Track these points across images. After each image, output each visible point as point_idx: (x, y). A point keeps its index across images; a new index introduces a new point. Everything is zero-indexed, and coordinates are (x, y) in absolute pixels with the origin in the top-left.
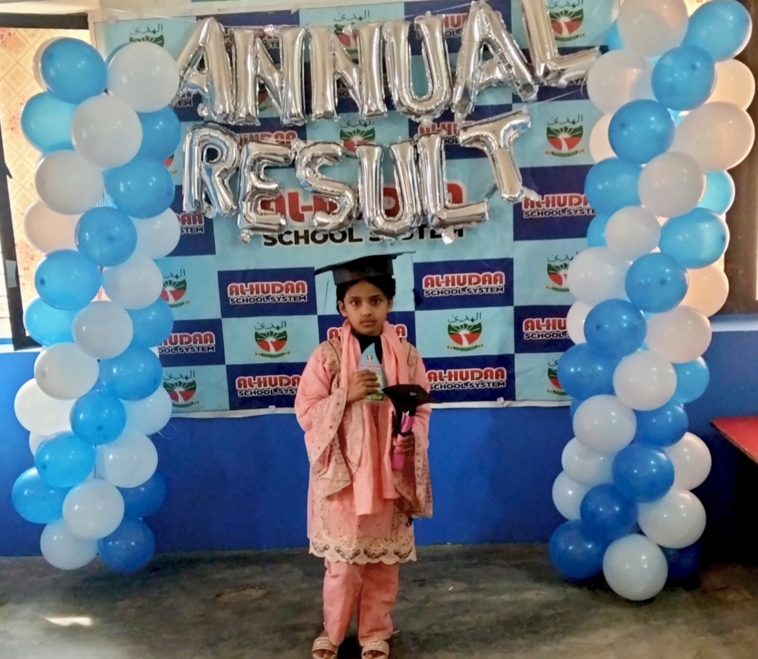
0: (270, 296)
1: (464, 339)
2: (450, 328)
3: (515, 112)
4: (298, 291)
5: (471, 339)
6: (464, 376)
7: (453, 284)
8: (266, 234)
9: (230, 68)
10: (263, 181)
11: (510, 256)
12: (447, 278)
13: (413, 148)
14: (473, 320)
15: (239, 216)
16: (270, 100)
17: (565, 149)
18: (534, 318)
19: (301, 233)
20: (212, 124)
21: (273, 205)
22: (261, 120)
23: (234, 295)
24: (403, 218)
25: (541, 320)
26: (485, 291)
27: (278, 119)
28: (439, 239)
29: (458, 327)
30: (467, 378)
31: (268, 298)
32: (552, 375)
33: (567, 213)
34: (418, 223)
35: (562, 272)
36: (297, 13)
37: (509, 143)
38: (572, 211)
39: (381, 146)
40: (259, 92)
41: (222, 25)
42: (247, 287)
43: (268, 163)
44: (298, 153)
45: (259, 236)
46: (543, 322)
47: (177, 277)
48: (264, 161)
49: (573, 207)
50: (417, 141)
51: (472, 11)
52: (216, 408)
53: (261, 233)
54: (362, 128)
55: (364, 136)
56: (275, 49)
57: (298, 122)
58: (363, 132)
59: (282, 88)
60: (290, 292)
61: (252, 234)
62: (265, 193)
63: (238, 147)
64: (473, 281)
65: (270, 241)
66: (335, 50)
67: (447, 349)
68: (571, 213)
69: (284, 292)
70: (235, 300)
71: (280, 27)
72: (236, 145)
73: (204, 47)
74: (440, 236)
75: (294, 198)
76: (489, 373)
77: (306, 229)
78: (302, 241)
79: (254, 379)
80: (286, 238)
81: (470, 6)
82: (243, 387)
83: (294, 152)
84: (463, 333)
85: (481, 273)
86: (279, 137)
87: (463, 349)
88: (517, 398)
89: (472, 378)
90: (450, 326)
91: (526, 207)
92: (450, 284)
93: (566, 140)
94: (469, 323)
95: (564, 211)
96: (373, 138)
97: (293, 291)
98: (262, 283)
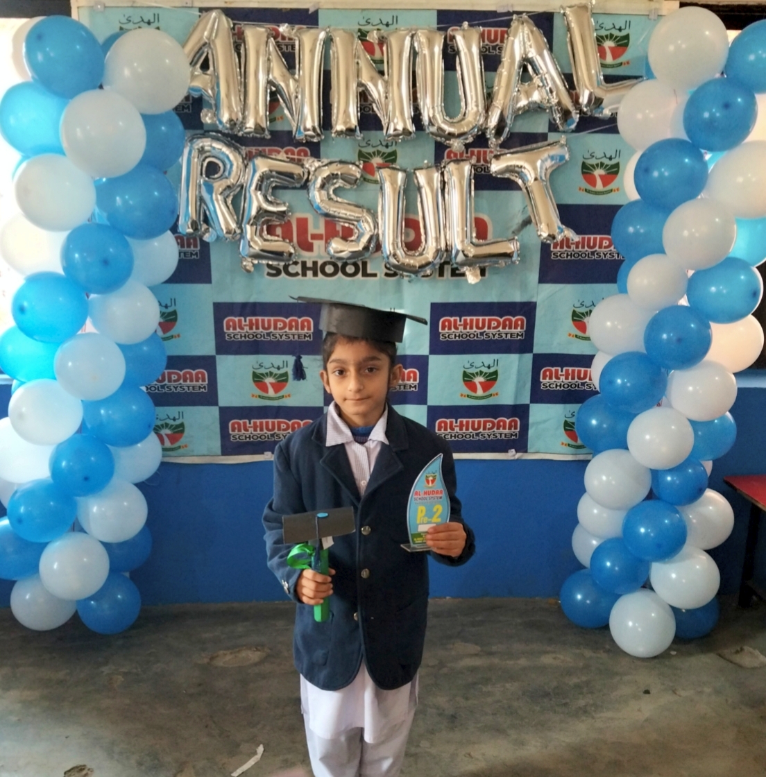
0: (271, 332)
1: (479, 386)
2: (465, 375)
3: (552, 142)
4: (303, 328)
5: (486, 387)
6: (476, 426)
7: (471, 328)
8: (270, 263)
9: (238, 70)
10: (271, 203)
11: (534, 300)
12: (465, 320)
13: (440, 175)
14: (489, 367)
15: (242, 241)
16: (282, 109)
17: (599, 186)
18: (553, 367)
19: (309, 264)
20: (214, 134)
21: (279, 231)
22: (272, 133)
23: (231, 330)
24: (424, 252)
25: (560, 369)
26: (504, 336)
27: (290, 132)
28: (462, 278)
29: (473, 374)
30: (479, 428)
31: (268, 334)
32: (569, 427)
33: (596, 256)
34: (441, 259)
35: (586, 320)
36: (316, 13)
37: (545, 175)
38: (602, 255)
39: (405, 171)
40: (270, 101)
41: (230, 20)
42: (245, 321)
43: (276, 182)
44: (312, 173)
45: (263, 264)
46: (562, 371)
47: (166, 307)
48: (272, 179)
49: (603, 250)
50: (444, 167)
51: (514, 24)
52: (206, 453)
53: (264, 262)
54: (383, 149)
55: (385, 158)
56: (290, 52)
57: (313, 137)
58: (384, 153)
59: (296, 97)
60: (294, 329)
61: (256, 262)
62: (273, 216)
63: (243, 162)
64: (493, 325)
65: (274, 272)
66: (358, 58)
67: (460, 397)
68: (600, 256)
69: (287, 329)
70: (232, 336)
71: (297, 27)
72: (241, 160)
73: (209, 44)
74: (463, 275)
75: (303, 224)
76: (502, 424)
77: (315, 260)
78: (310, 273)
79: (250, 423)
80: (292, 269)
81: (511, 20)
82: (236, 431)
83: (307, 171)
84: (479, 380)
85: (501, 318)
86: (289, 153)
87: (477, 398)
88: (529, 451)
89: (484, 429)
90: (465, 372)
91: (555, 247)
92: (468, 327)
93: (601, 176)
94: (485, 370)
95: (593, 253)
96: (394, 161)
97: (297, 329)
98: (263, 318)
